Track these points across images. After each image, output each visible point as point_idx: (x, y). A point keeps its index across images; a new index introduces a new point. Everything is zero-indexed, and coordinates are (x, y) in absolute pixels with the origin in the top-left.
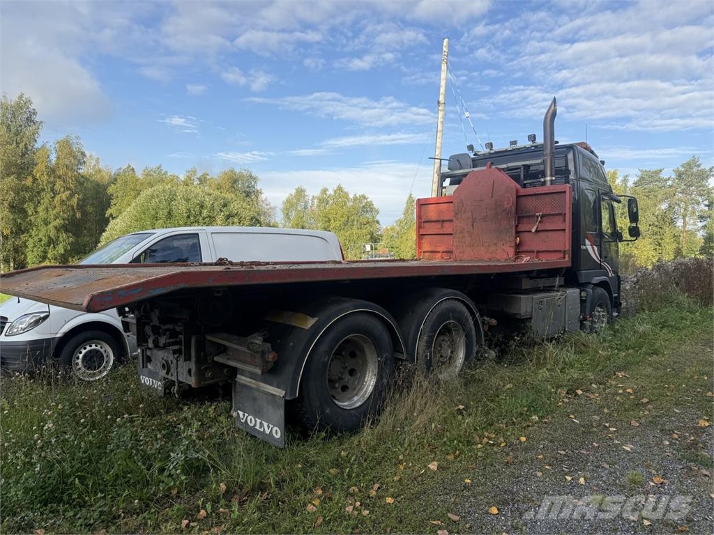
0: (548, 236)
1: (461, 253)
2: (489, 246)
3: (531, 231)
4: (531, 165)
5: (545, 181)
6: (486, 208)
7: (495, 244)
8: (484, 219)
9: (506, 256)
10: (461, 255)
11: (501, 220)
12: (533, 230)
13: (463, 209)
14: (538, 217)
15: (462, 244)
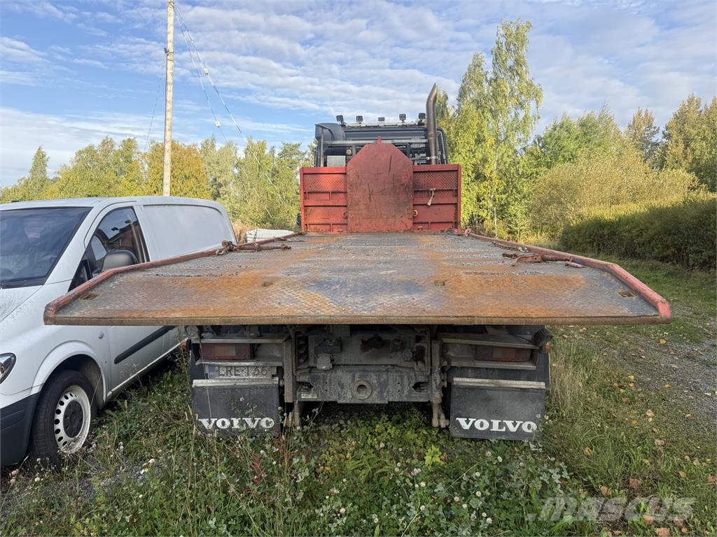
0: (439, 209)
1: (357, 225)
2: (387, 218)
3: (426, 205)
4: (410, 144)
5: (430, 160)
6: (384, 182)
7: (394, 216)
8: (382, 192)
9: (405, 228)
10: (358, 227)
11: (399, 193)
12: (429, 204)
13: (359, 182)
14: (431, 192)
15: (357, 217)
